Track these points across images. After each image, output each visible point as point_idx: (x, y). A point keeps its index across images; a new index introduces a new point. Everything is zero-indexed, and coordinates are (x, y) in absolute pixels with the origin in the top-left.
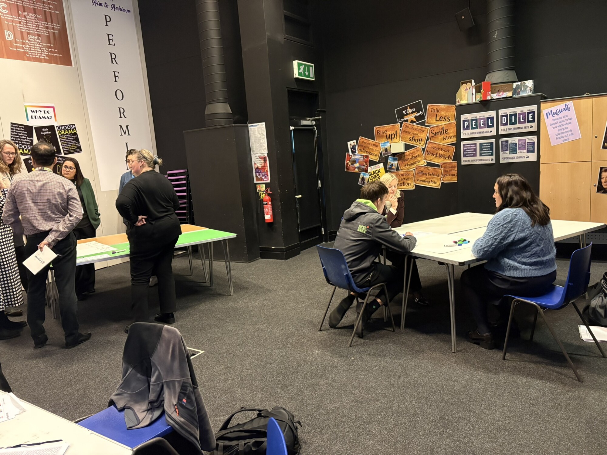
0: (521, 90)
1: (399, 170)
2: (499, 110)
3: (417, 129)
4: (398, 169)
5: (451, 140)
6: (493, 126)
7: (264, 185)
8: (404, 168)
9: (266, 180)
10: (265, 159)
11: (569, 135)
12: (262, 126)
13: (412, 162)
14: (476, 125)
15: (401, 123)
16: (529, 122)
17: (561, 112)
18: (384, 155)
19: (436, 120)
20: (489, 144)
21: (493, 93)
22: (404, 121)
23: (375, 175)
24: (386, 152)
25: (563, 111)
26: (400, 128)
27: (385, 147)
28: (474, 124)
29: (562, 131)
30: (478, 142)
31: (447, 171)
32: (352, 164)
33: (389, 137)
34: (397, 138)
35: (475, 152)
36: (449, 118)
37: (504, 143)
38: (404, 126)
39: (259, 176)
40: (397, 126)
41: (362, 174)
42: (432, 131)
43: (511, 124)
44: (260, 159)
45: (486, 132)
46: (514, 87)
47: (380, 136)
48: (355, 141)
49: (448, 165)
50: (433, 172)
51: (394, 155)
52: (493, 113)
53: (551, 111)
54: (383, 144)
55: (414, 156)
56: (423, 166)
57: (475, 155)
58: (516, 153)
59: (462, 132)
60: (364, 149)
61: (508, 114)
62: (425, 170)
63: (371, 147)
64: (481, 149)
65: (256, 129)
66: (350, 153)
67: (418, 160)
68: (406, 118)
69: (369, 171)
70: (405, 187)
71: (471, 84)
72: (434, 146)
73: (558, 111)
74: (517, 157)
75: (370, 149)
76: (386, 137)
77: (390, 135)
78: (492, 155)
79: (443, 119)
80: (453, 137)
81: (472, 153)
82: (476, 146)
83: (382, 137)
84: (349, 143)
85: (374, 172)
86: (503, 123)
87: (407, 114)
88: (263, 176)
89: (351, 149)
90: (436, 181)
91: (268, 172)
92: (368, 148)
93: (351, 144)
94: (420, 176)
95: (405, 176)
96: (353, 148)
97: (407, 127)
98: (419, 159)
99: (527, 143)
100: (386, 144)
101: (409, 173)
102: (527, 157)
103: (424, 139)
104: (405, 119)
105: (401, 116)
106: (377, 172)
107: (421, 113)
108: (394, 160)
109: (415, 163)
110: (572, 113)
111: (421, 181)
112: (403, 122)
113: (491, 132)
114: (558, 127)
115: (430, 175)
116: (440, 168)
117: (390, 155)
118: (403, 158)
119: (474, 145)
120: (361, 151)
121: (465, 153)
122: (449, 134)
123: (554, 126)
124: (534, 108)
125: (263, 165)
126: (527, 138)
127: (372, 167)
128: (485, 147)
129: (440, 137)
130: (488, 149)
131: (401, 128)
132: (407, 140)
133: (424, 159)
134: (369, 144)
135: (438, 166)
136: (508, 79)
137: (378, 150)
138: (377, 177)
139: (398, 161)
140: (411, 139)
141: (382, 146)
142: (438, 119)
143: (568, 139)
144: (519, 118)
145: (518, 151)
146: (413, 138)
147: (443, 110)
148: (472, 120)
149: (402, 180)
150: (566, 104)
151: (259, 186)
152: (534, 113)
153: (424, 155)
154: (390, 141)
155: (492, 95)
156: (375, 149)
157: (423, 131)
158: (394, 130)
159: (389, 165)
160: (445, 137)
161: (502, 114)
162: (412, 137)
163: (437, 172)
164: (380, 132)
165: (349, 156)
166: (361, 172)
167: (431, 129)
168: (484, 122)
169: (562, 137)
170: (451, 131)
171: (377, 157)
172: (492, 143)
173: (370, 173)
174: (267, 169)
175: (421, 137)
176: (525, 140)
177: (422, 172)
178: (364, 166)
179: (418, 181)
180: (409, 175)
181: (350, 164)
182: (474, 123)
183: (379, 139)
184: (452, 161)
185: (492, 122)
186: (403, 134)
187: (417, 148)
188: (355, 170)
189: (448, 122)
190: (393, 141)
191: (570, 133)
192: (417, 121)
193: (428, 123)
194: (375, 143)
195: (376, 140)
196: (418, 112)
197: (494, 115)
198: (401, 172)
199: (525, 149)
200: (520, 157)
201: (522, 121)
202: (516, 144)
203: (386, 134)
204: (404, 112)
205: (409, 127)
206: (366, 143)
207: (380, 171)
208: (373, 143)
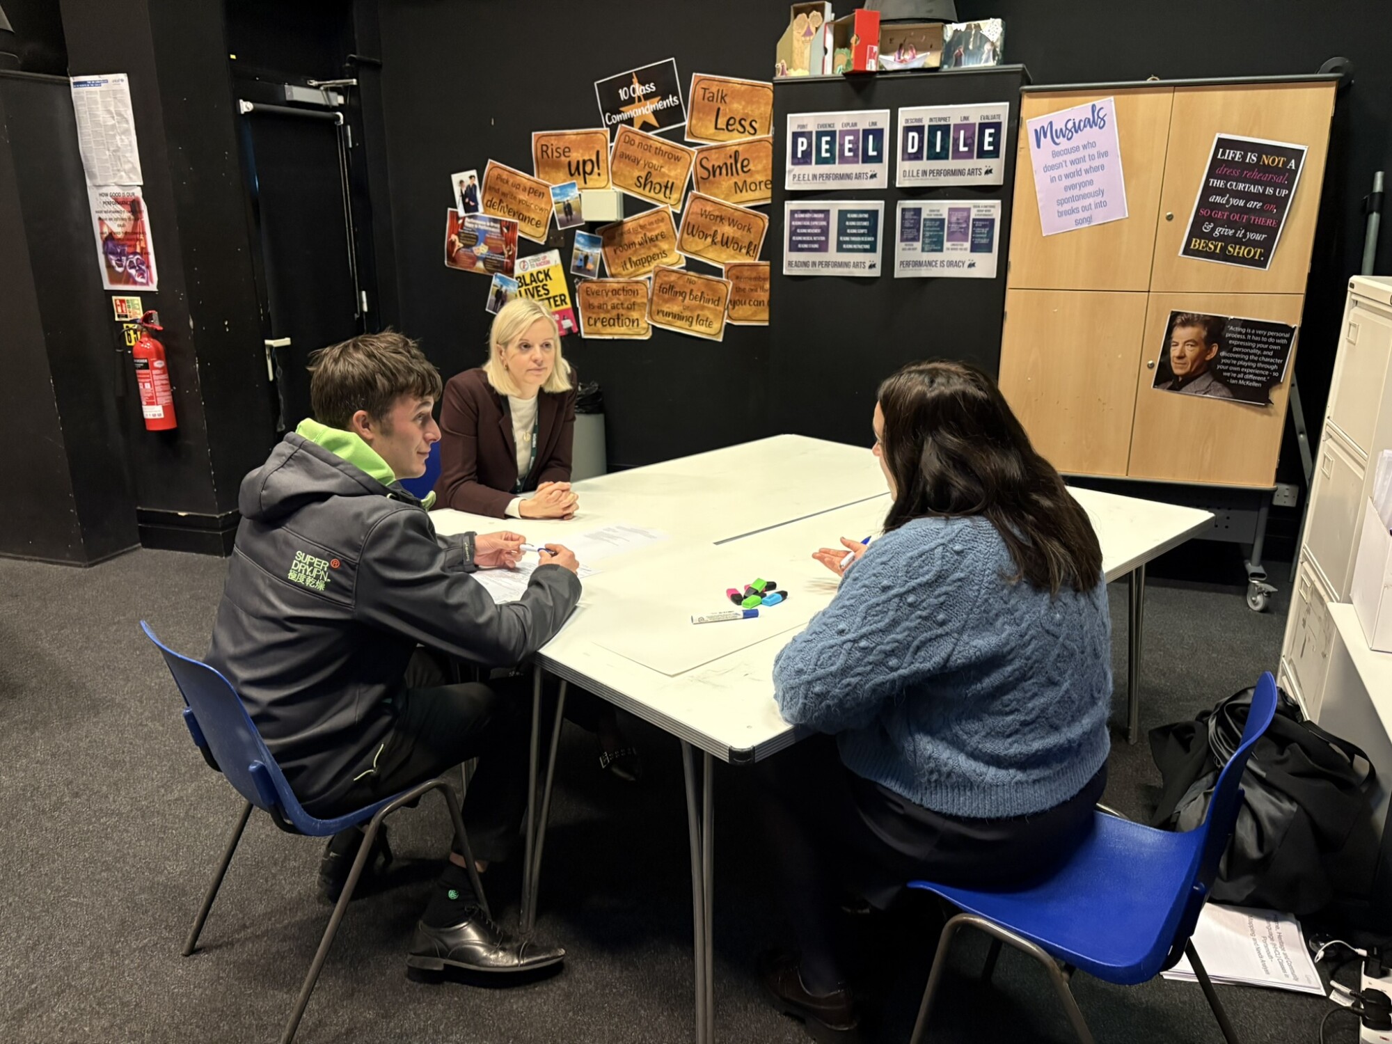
0: (966, 48)
1: (606, 276)
2: (900, 110)
3: (658, 152)
4: (602, 273)
5: (757, 194)
6: (878, 159)
7: (137, 300)
8: (620, 270)
9: (144, 281)
10: (134, 207)
11: (1093, 207)
12: (116, 87)
13: (643, 253)
14: (830, 151)
15: (613, 129)
16: (982, 154)
17: (1077, 129)
18: (561, 227)
19: (716, 128)
20: (866, 216)
21: (884, 51)
22: (622, 122)
23: (534, 284)
24: (566, 215)
25: (1085, 126)
26: (609, 145)
27: (565, 200)
28: (824, 147)
29: (1076, 192)
30: (835, 206)
31: (744, 290)
32: (466, 246)
33: (578, 168)
34: (599, 174)
35: (823, 238)
36: (754, 123)
37: (908, 215)
38: (623, 138)
39: (120, 266)
40: (602, 137)
41: (495, 281)
42: (704, 162)
43: (933, 156)
44: (119, 207)
45: (858, 176)
46: (948, 39)
47: (551, 164)
48: (474, 172)
49: (746, 273)
50: (703, 289)
51: (592, 226)
52: (880, 118)
53: (1051, 123)
54: (558, 191)
55: (649, 235)
56: (675, 268)
57: (823, 247)
58: (941, 250)
59: (790, 172)
60: (501, 201)
61: (926, 123)
62: (681, 282)
63: (523, 196)
64: (842, 231)
65: (98, 97)
66: (461, 211)
67: (660, 249)
68: (629, 112)
69: (518, 271)
70: (623, 329)
71: (823, 15)
72: (709, 208)
73: (1070, 125)
74: (942, 262)
75: (520, 201)
76: (567, 169)
77: (578, 162)
78: (873, 249)
79: (737, 126)
80: (763, 186)
81: (815, 238)
82: (827, 219)
83: (556, 166)
84: (456, 178)
85: (532, 275)
86: (910, 150)
87: (631, 101)
88: (132, 267)
89: (464, 197)
90: (711, 317)
91: (147, 253)
92: (515, 198)
93: (461, 180)
94: (666, 301)
95: (622, 297)
96: (469, 195)
97: (631, 142)
98: (664, 245)
99: (974, 220)
100: (569, 189)
101: (635, 287)
102: (972, 265)
103: (678, 183)
104: (625, 116)
105: (615, 106)
106: (542, 276)
107: (671, 101)
108: (593, 242)
109: (655, 257)
110: (1108, 138)
111: (668, 314)
112: (618, 123)
113: (873, 176)
114: (1067, 176)
115: (695, 298)
116: (724, 279)
117: (580, 228)
118: (617, 239)
119: (821, 216)
120: (492, 206)
121: (794, 238)
122: (751, 176)
123: (1055, 173)
124: (999, 110)
125: (129, 228)
126: (975, 207)
127: (527, 259)
128: (853, 223)
129: (726, 182)
130: (862, 231)
131: (613, 144)
132: (631, 185)
133: (679, 249)
134: (517, 186)
135: (718, 272)
136: (930, 11)
137: (543, 206)
138: (542, 292)
139: (603, 247)
140: (642, 181)
141: (555, 195)
142: (722, 123)
143: (1089, 219)
144: (956, 140)
145: (947, 245)
146: (646, 179)
147: (738, 95)
148: (820, 134)
149: (613, 307)
150: (1094, 106)
151: (122, 301)
152: (997, 126)
153: (678, 235)
154: (579, 181)
155: (881, 56)
156: (537, 202)
157: (678, 159)
158: (593, 148)
159: (576, 258)
160: (740, 184)
161: (907, 121)
162: (643, 174)
163: (714, 291)
164: (549, 152)
165: (458, 218)
166: (493, 272)
167: (701, 156)
168: (855, 142)
169: (1073, 211)
170: (760, 167)
171: (542, 229)
172: (874, 214)
173: (521, 279)
174: (143, 245)
175: (669, 176)
176: (968, 210)
177: (672, 287)
178: (502, 254)
179: (661, 314)
180: (635, 293)
181: (459, 245)
182: (827, 142)
183: (546, 173)
184: (757, 261)
185: (878, 147)
186: (620, 162)
187: (658, 212)
188: (474, 264)
189: (751, 138)
190: (590, 184)
191: (1099, 199)
192: (661, 127)
193: (692, 135)
194: (534, 185)
195: (539, 177)
196: (664, 98)
197: (885, 124)
198: (611, 283)
199: (966, 240)
200: (951, 264)
201: (962, 149)
202: (942, 221)
203: (568, 159)
204: (622, 94)
205: (637, 143)
206: (507, 182)
207: (550, 273)
208: (529, 184)
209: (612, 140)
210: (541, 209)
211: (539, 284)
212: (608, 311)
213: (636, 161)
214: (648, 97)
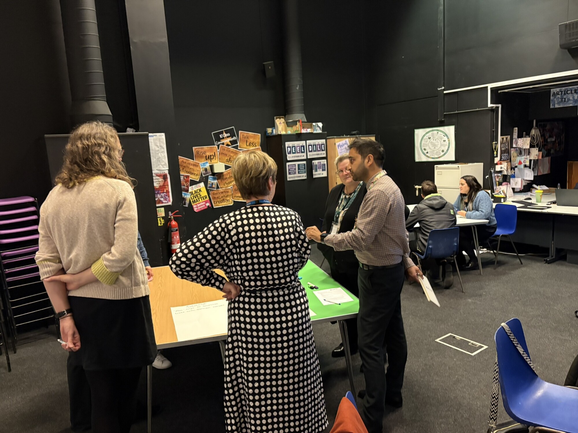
0: (316, 128)
1: (219, 188)
2: (307, 141)
3: (232, 152)
6: (304, 152)
8: (223, 186)
9: (166, 202)
10: (165, 177)
13: (230, 180)
14: (295, 151)
15: (218, 146)
16: (322, 150)
18: (204, 175)
19: (247, 145)
20: (303, 165)
22: (221, 144)
23: (196, 194)
24: (206, 171)
25: (344, 144)
27: (205, 167)
28: (294, 150)
30: (297, 163)
33: (209, 158)
34: (216, 159)
35: (295, 171)
36: (255, 144)
38: (221, 148)
40: (215, 148)
41: (184, 195)
43: (314, 151)
44: (158, 178)
45: (301, 156)
47: (200, 156)
51: (215, 174)
53: (340, 144)
54: (202, 165)
57: (295, 173)
59: (288, 156)
60: (183, 169)
61: (312, 144)
63: (191, 167)
64: (299, 169)
69: (190, 190)
70: (225, 203)
71: (282, 120)
74: (317, 174)
76: (205, 158)
78: (305, 172)
79: (252, 145)
81: (293, 171)
82: (295, 166)
85: (195, 191)
86: (310, 150)
87: (223, 138)
88: (162, 197)
91: (169, 192)
92: (189, 168)
94: (236, 193)
95: (224, 194)
97: (224, 150)
99: (322, 164)
100: (206, 164)
101: (228, 190)
102: (322, 174)
104: (222, 142)
105: (219, 139)
106: (198, 191)
107: (234, 138)
108: (214, 179)
111: (238, 197)
112: (219, 144)
113: (304, 156)
117: (210, 175)
118: (222, 177)
121: (289, 172)
125: (162, 184)
127: (194, 186)
130: (302, 169)
132: (226, 162)
134: (189, 164)
138: (199, 196)
139: (217, 180)
140: (228, 160)
144: (317, 147)
145: (318, 170)
147: (251, 137)
148: (293, 147)
149: (222, 197)
152: (324, 144)
154: (209, 161)
156: (196, 168)
158: (213, 151)
159: (209, 184)
161: (308, 144)
162: (229, 158)
164: (199, 153)
168: (299, 149)
171: (198, 177)
172: (305, 164)
173: (192, 193)
174: (167, 189)
176: (321, 162)
178: (185, 185)
179: (235, 197)
180: (228, 192)
183: (199, 159)
185: (304, 150)
186: (221, 155)
190: (212, 162)
192: (232, 145)
193: (240, 147)
194: (195, 163)
195: (196, 160)
196: (232, 137)
197: (304, 144)
198: (221, 190)
199: (321, 168)
200: (319, 174)
201: (319, 149)
202: (317, 165)
203: (205, 155)
204: (221, 136)
205: (226, 150)
206: (186, 163)
207: (201, 190)
208: (193, 163)
209: (218, 149)
210: (198, 170)
211: (198, 193)
212: (220, 199)
213: (226, 155)
214: (228, 137)
